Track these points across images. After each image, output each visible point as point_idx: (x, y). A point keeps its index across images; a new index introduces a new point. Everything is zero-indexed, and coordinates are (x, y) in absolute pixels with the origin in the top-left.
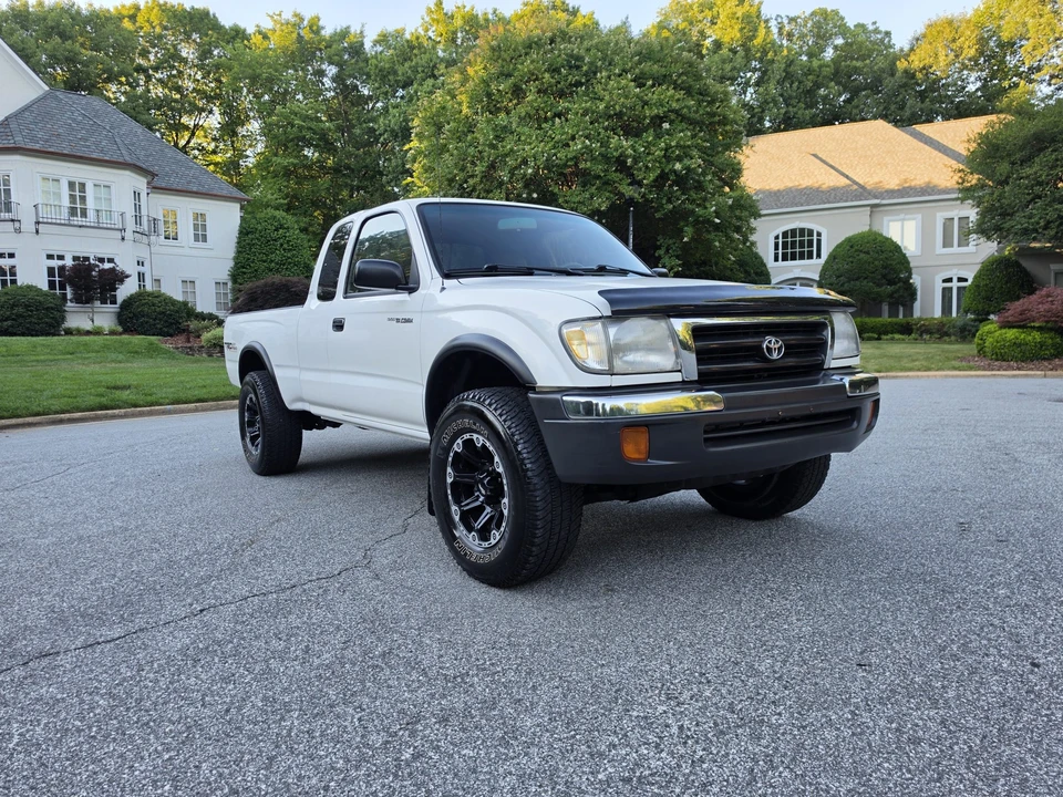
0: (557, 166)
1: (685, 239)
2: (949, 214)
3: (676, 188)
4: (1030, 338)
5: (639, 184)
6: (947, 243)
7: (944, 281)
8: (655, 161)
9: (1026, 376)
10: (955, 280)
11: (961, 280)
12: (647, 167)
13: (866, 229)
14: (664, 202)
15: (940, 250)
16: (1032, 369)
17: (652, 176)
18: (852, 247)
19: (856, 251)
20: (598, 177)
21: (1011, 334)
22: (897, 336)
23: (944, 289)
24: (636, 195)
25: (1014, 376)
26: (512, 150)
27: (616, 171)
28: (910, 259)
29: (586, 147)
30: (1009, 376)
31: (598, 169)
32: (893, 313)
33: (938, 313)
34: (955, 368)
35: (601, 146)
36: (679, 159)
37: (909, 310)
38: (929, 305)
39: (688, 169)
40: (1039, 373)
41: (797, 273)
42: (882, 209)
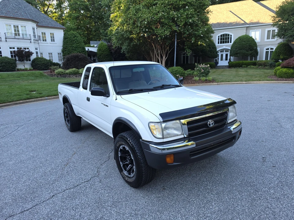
0: (154, 21)
1: (192, 42)
2: (269, 29)
3: (190, 27)
4: (290, 71)
5: (179, 26)
6: (268, 38)
7: (267, 49)
8: (183, 19)
9: (288, 83)
10: (270, 49)
11: (271, 49)
12: (181, 21)
13: (245, 34)
14: (186, 31)
15: (266, 40)
16: (290, 81)
17: (182, 24)
18: (240, 40)
19: (242, 41)
20: (166, 24)
21: (284, 70)
22: (252, 66)
23: (266, 52)
24: (177, 30)
25: (284, 83)
26: (141, 16)
27: (171, 22)
28: (257, 43)
29: (162, 15)
30: (283, 83)
31: (166, 21)
32: (251, 59)
33: (264, 59)
34: (267, 80)
35: (167, 14)
36: (191, 18)
37: (256, 59)
38: (262, 57)
39: (193, 21)
40: (292, 82)
41: (224, 47)
42: (250, 28)
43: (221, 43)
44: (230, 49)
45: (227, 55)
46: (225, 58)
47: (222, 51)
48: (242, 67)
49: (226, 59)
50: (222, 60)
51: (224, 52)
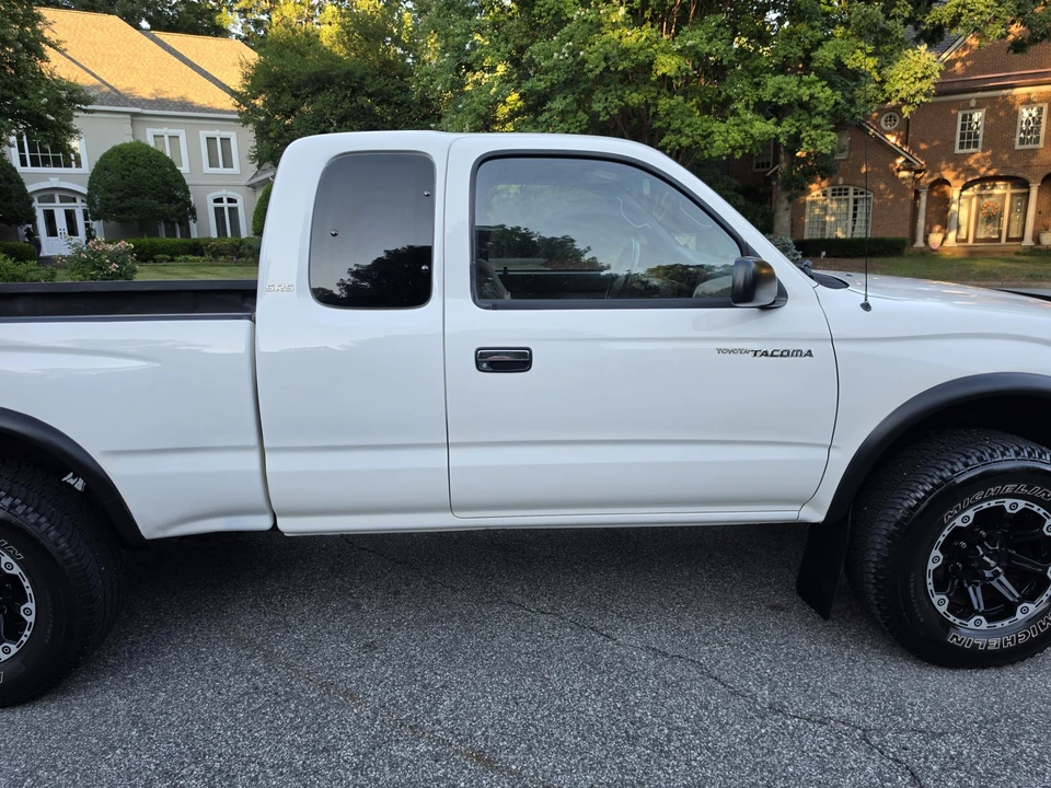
2: (211, 134)
6: (213, 163)
7: (216, 201)
10: (225, 200)
11: (230, 200)
13: (129, 139)
15: (207, 169)
18: (124, 158)
19: (131, 163)
23: (216, 208)
28: (184, 176)
32: (171, 233)
33: (214, 234)
37: (187, 232)
38: (206, 228)
41: (54, 183)
42: (141, 119)
43: (35, 163)
44: (85, 191)
45: (70, 215)
46: (65, 226)
47: (48, 195)
48: (155, 261)
49: (72, 230)
50: (52, 231)
51: (54, 202)
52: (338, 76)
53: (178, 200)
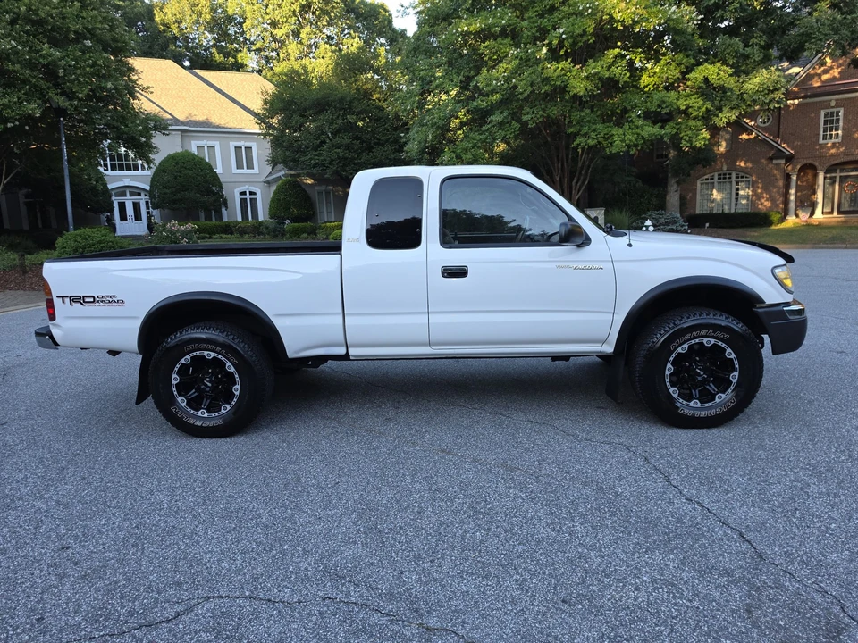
2: (238, 144)
6: (239, 166)
7: (241, 194)
10: (248, 193)
11: (251, 193)
13: (179, 150)
15: (235, 171)
18: (177, 163)
19: (181, 167)
23: (241, 199)
28: (219, 176)
32: (208, 218)
33: (240, 219)
37: (220, 217)
38: (234, 213)
41: (127, 182)
42: (188, 134)
43: (114, 168)
44: (148, 188)
45: (136, 206)
46: (133, 214)
47: (122, 191)
49: (138, 217)
50: (123, 218)
51: (126, 196)
52: (334, 101)
53: (214, 194)
